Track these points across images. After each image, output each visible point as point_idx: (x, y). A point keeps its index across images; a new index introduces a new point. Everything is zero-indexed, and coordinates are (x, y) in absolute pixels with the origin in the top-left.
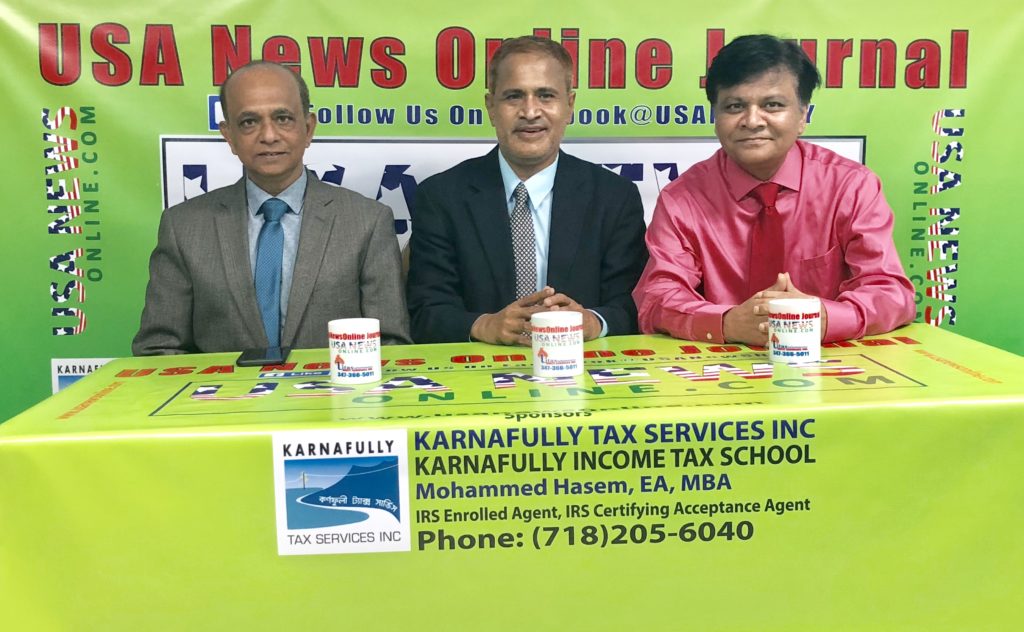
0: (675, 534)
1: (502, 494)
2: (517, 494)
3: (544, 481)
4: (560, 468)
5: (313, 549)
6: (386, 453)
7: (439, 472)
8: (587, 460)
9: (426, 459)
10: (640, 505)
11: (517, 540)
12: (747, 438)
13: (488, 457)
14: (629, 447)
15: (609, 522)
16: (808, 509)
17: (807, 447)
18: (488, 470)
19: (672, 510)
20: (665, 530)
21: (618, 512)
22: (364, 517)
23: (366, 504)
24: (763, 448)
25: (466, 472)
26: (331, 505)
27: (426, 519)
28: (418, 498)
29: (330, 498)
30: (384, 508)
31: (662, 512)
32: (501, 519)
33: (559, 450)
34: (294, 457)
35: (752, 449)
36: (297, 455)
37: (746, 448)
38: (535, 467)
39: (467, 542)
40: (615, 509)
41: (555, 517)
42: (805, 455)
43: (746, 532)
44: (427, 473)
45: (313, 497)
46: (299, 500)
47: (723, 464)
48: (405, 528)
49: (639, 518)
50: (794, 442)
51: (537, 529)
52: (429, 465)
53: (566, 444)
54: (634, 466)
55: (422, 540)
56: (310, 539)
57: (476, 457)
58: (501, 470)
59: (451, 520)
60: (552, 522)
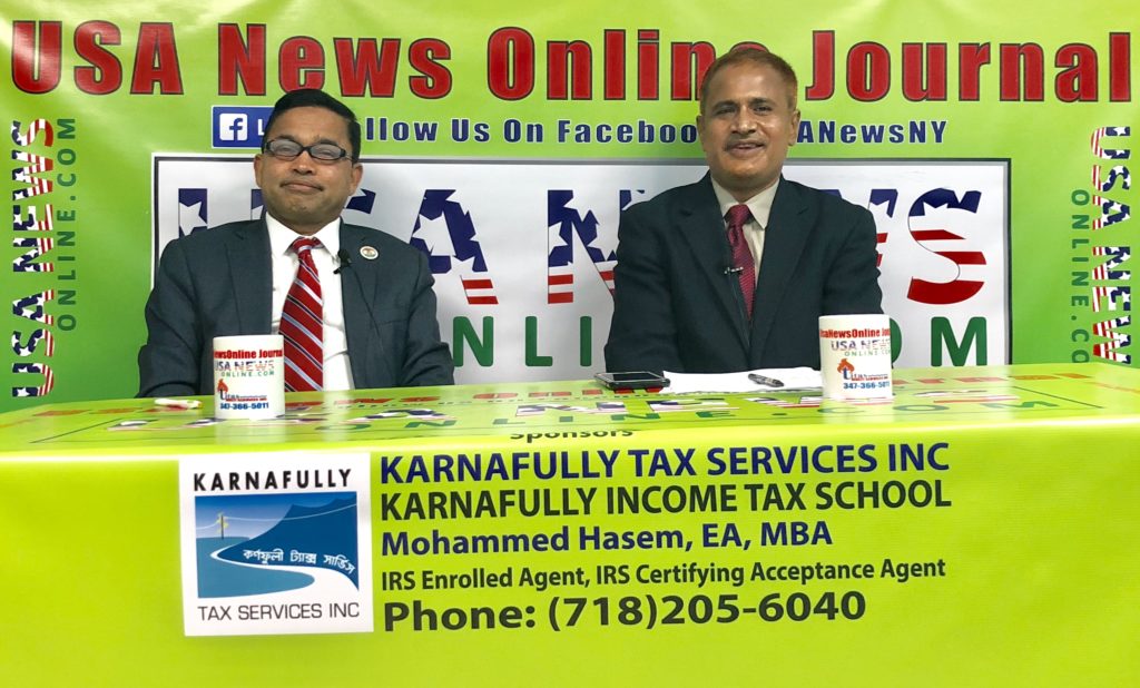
0: (753, 610)
1: (506, 549)
2: (526, 549)
3: (565, 529)
4: (587, 511)
5: (235, 627)
6: (339, 488)
7: (414, 515)
8: (626, 500)
9: (396, 496)
10: (702, 566)
11: (526, 617)
12: (852, 470)
13: (485, 494)
14: (685, 481)
15: (659, 591)
16: (942, 574)
17: (938, 483)
18: (486, 514)
19: (748, 574)
20: (739, 604)
21: (671, 576)
22: (308, 580)
23: (310, 561)
24: (875, 485)
25: (454, 516)
26: (260, 562)
27: (395, 585)
28: (385, 553)
29: (259, 552)
30: (336, 568)
31: (735, 578)
32: (503, 585)
33: (587, 484)
34: (208, 492)
35: (861, 485)
36: (213, 489)
37: (851, 484)
38: (552, 509)
39: (454, 620)
40: (667, 572)
41: (581, 583)
42: (936, 496)
43: (853, 607)
44: (397, 517)
45: (235, 551)
46: (214, 555)
47: (820, 507)
48: (366, 597)
49: (700, 585)
50: (920, 475)
51: (556, 600)
52: (401, 506)
53: (597, 475)
54: (692, 509)
55: (390, 616)
56: (229, 613)
57: (468, 495)
58: (503, 513)
59: (431, 587)
60: (576, 591)
